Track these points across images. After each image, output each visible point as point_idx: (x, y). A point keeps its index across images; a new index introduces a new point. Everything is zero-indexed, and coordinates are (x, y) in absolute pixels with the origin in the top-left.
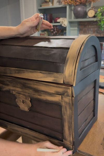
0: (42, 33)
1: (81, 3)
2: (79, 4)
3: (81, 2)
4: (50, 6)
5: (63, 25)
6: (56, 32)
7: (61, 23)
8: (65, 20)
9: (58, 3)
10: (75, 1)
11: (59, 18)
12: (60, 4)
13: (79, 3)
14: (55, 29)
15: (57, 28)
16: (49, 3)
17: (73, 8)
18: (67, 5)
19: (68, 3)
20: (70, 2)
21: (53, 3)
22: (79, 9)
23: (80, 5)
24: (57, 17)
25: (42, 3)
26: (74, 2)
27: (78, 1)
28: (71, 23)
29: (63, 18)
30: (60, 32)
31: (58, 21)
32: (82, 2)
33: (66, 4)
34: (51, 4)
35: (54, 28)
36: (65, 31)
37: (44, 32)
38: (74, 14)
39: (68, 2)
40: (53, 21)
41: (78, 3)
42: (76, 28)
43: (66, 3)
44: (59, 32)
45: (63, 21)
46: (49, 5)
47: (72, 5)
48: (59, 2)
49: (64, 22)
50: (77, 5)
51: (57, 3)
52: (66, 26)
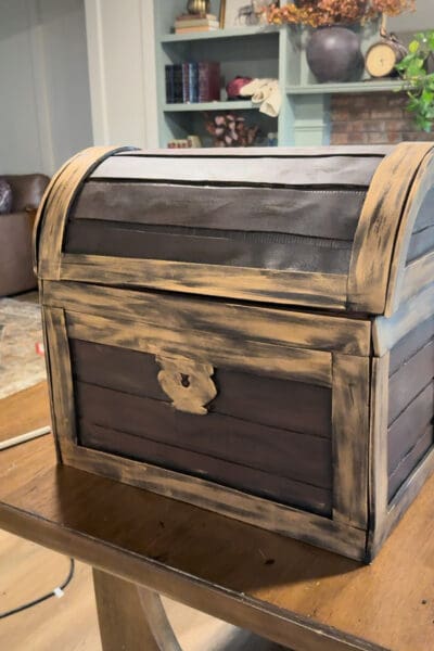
0: (176, 142)
1: (337, 18)
2: (331, 21)
3: (337, 13)
4: (211, 29)
5: (263, 109)
6: (235, 137)
7: (253, 100)
8: (271, 89)
9: (243, 18)
10: (315, 11)
11: (248, 79)
12: (250, 23)
13: (330, 16)
14: (232, 126)
15: (240, 119)
16: (205, 17)
17: (304, 37)
18: (281, 27)
19: (285, 19)
20: (294, 14)
21: (221, 18)
22: (331, 42)
23: (333, 26)
24: (238, 77)
25: (178, 19)
26: (309, 13)
27: (326, 11)
28: (295, 99)
29: (264, 81)
31: (244, 91)
32: (343, 15)
33: (277, 20)
34: (217, 24)
35: (229, 122)
36: (271, 136)
37: (185, 138)
38: (311, 63)
39: (286, 13)
40: (224, 93)
41: (325, 19)
42: (320, 123)
43: (275, 16)
44: (247, 140)
45: (265, 91)
46: (207, 25)
47: (299, 25)
48: (249, 13)
49: (269, 96)
50: (321, 27)
51: (240, 15)
52: (277, 112)
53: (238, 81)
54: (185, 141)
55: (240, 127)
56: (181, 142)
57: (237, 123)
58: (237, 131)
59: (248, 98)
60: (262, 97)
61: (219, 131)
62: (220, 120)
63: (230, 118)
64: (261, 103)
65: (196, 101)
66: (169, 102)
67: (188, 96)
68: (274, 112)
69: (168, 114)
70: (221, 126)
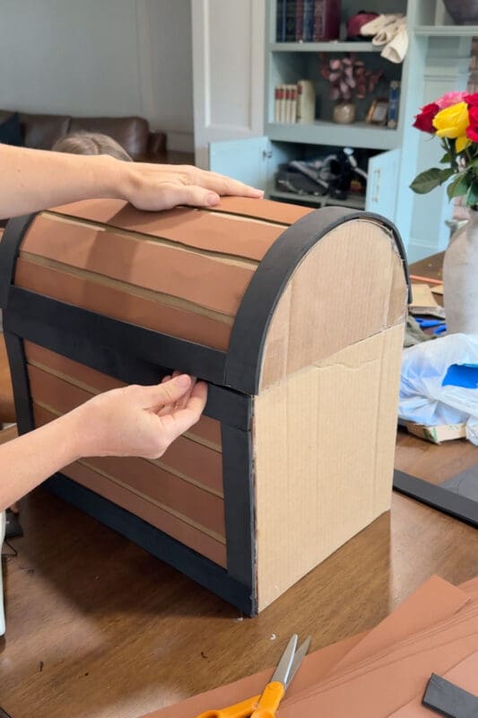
0: (284, 87)
5: (385, 54)
6: (352, 83)
7: (375, 42)
8: (397, 29)
11: (373, 15)
14: (349, 72)
15: (360, 63)
24: (362, 12)
29: (391, 18)
30: (372, 86)
31: (366, 29)
35: (345, 66)
36: (393, 85)
37: (295, 82)
40: (343, 31)
44: (367, 86)
45: (389, 32)
49: (393, 37)
52: (402, 57)
53: (361, 17)
54: (295, 87)
55: (359, 71)
56: (290, 87)
57: (355, 68)
58: (355, 76)
59: (369, 38)
60: (385, 38)
61: (333, 77)
62: (335, 64)
63: (347, 61)
64: (384, 45)
65: (310, 40)
66: (279, 40)
67: (301, 33)
68: (398, 57)
69: (278, 54)
70: (336, 71)
